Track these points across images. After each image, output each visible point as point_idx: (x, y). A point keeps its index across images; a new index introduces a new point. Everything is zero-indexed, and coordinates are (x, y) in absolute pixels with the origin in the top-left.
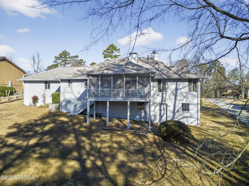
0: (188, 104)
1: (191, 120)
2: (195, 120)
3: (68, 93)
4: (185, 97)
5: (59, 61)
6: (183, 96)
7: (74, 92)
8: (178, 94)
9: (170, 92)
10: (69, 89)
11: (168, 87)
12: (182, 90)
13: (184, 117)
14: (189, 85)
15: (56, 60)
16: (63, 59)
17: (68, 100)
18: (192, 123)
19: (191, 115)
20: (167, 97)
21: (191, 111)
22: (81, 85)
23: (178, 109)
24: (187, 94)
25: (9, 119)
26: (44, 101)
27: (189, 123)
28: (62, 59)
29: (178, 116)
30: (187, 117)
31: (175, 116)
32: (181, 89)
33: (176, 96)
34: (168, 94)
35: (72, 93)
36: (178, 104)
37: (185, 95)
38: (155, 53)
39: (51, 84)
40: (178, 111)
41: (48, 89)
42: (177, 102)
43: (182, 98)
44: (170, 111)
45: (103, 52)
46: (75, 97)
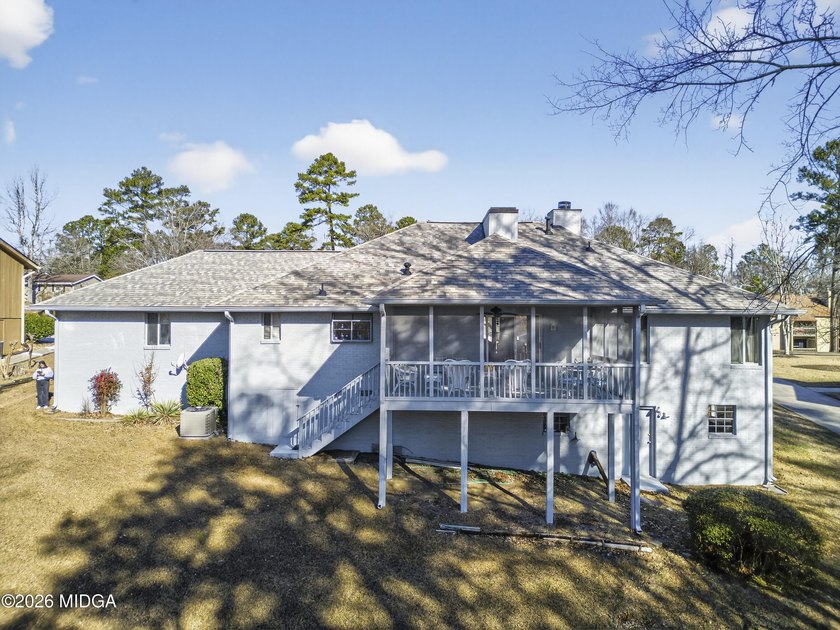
0: (733, 408)
1: (741, 466)
2: (756, 468)
3: (260, 363)
4: (718, 382)
5: (120, 208)
6: (712, 376)
7: (284, 360)
8: (693, 370)
9: (665, 362)
10: (266, 348)
11: (656, 344)
12: (707, 355)
13: (716, 456)
14: (732, 336)
15: (108, 204)
16: (136, 198)
17: (258, 392)
18: (743, 477)
19: (741, 446)
20: (653, 383)
21: (742, 434)
22: (318, 331)
23: (695, 427)
24: (727, 371)
25: (26, 494)
26: (146, 394)
27: (733, 477)
28: (132, 202)
29: (693, 454)
30: (725, 456)
31: (684, 450)
32: (703, 350)
33: (685, 376)
34: (657, 368)
35: (278, 363)
36: (695, 406)
37: (718, 374)
38: (569, 208)
39: (174, 326)
40: (693, 434)
41: (162, 342)
42: (691, 399)
43: (708, 384)
44: (664, 434)
45: (296, 180)
46: (291, 379)
